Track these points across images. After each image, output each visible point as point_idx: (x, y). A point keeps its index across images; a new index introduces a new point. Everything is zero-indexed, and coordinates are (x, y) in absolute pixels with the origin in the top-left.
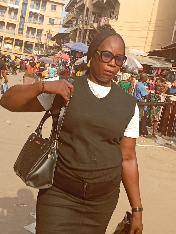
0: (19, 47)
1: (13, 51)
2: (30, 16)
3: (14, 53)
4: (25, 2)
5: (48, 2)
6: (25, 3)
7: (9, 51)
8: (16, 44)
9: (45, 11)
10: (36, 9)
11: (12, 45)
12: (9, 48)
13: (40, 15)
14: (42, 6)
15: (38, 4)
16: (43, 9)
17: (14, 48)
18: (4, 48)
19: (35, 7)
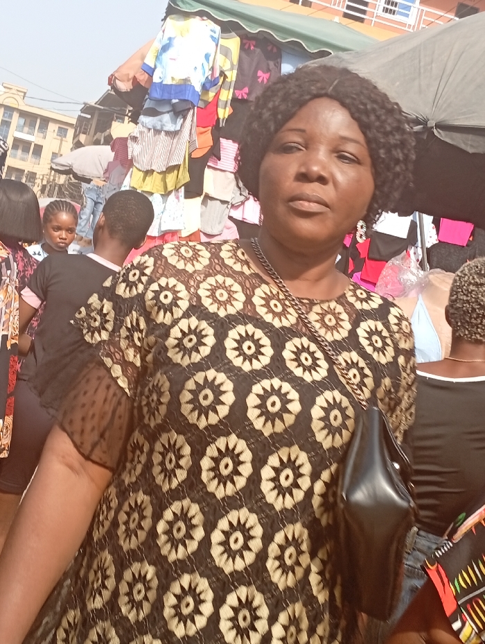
2: (15, 146)
4: (7, 119)
5: (52, 122)
6: (6, 121)
9: (45, 138)
10: (28, 133)
13: (35, 144)
14: (40, 128)
15: (32, 125)
16: (42, 135)
19: (26, 129)
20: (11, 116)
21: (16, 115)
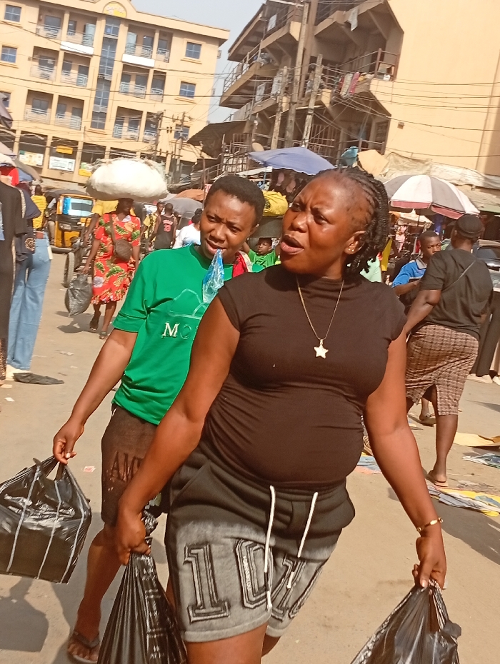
1: (76, 178)
2: (125, 78)
3: (80, 184)
4: (111, 36)
6: (111, 40)
7: (65, 177)
8: (85, 158)
9: (167, 60)
10: (143, 55)
11: (73, 161)
12: (65, 169)
13: (154, 71)
14: (159, 46)
15: (148, 43)
16: (162, 57)
17: (80, 168)
18: (52, 169)
19: (139, 49)
20: (116, 31)
21: (123, 29)
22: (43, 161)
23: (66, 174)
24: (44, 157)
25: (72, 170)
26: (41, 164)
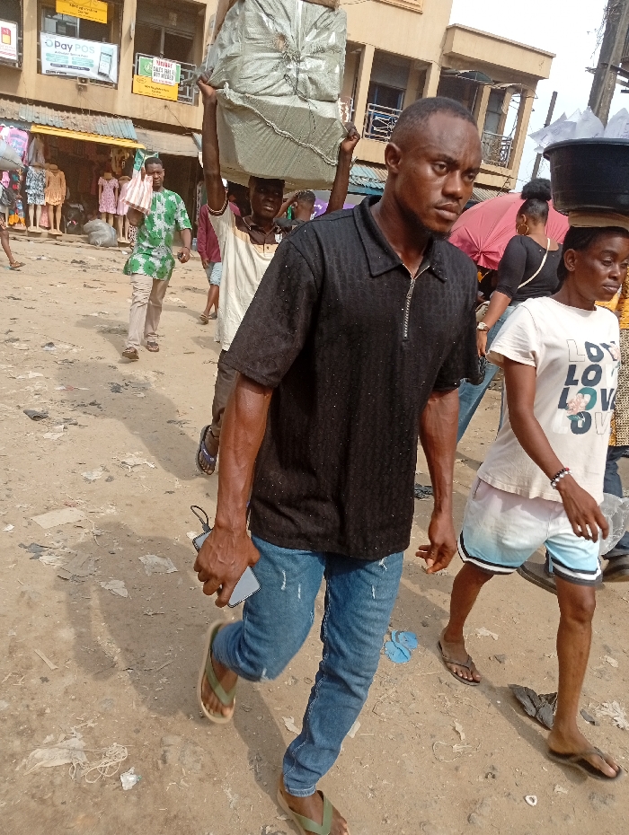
0: (174, 67)
1: (124, 103)
3: (138, 123)
7: (94, 98)
8: (147, 43)
11: (114, 47)
12: (93, 74)
17: (135, 71)
18: (50, 74)
22: (20, 48)
23: (92, 88)
24: (20, 34)
25: (113, 77)
26: (15, 58)
